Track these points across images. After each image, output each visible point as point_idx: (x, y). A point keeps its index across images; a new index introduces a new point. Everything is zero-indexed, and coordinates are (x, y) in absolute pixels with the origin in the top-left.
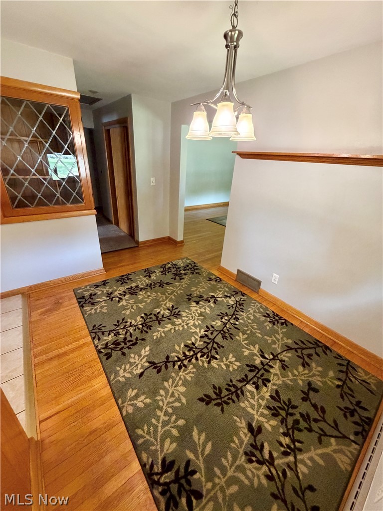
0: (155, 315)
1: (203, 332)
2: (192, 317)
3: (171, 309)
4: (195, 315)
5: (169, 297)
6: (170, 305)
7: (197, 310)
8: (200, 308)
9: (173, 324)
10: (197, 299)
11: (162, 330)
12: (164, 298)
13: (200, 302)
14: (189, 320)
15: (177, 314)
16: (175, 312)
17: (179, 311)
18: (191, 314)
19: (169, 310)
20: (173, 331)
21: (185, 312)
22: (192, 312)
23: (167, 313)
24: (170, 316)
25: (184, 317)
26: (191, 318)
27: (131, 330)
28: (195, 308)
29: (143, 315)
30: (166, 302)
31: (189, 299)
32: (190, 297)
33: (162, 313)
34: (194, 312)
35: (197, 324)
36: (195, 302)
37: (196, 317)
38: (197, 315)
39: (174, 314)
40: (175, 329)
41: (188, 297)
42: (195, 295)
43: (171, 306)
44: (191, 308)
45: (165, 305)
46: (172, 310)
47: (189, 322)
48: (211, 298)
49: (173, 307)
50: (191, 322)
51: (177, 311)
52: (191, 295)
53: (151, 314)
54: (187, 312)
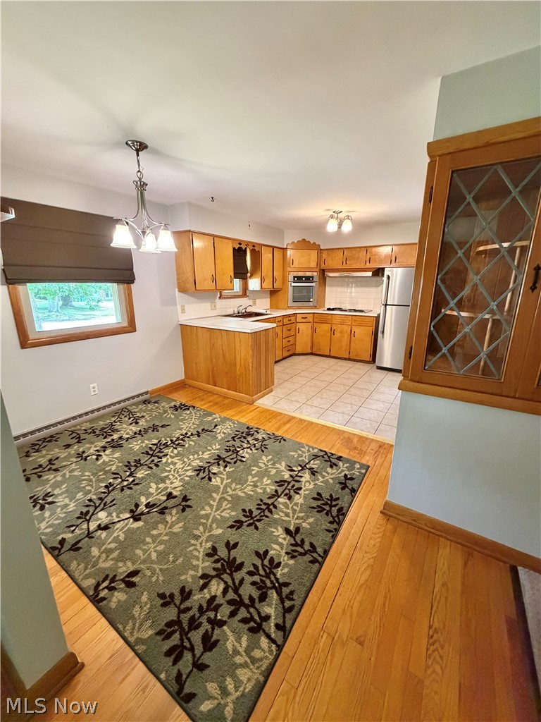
0: (229, 463)
1: (164, 460)
2: (178, 472)
3: (211, 475)
4: (174, 476)
5: (223, 493)
6: (216, 481)
7: (172, 483)
8: (167, 488)
9: (201, 459)
10: (171, 502)
11: (213, 451)
12: (229, 489)
13: (165, 498)
14: (182, 468)
15: (200, 470)
16: (204, 472)
17: (198, 475)
18: (180, 476)
19: (214, 474)
20: (200, 453)
21: (189, 476)
22: (179, 478)
23: (214, 469)
24: (209, 467)
25: (190, 469)
26: (180, 470)
27: (245, 445)
28: (173, 486)
29: (244, 459)
30: (224, 484)
31: (185, 499)
32: (184, 503)
33: (222, 468)
34: (176, 478)
35: (171, 466)
36: (176, 497)
37: (172, 472)
38: (171, 477)
39: (205, 469)
40: (199, 455)
41: (188, 503)
42: (174, 511)
43: (213, 480)
44: (181, 484)
45: (222, 480)
46: (209, 474)
47: (181, 466)
48: (142, 514)
49: (210, 479)
50: (179, 465)
51: (202, 475)
52: (183, 510)
53: (235, 462)
54: (187, 476)
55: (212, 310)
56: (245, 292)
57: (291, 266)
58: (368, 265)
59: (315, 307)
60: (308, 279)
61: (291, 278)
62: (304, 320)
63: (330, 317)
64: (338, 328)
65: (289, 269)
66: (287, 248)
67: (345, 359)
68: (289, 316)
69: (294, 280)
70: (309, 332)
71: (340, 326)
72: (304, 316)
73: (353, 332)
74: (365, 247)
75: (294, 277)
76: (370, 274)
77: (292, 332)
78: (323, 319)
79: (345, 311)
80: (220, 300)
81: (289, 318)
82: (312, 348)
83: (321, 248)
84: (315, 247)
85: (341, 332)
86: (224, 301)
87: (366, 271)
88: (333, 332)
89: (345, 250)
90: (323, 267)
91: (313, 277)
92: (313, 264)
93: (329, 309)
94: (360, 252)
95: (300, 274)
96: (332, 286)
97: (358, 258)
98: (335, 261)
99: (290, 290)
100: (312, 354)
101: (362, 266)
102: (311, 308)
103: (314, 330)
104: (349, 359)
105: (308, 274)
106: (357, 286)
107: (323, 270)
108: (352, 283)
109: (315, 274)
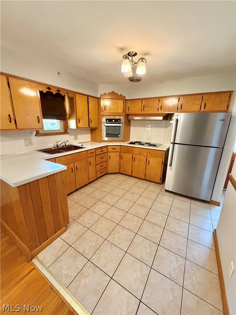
55: (27, 145)
56: (66, 130)
57: (104, 111)
58: (160, 112)
59: (122, 141)
60: (117, 121)
61: (104, 120)
62: (114, 150)
63: (131, 149)
64: (137, 157)
65: (102, 113)
66: (100, 98)
67: (142, 179)
68: (101, 148)
69: (106, 121)
70: (117, 158)
71: (138, 156)
72: (114, 147)
73: (148, 161)
74: (158, 98)
75: (106, 119)
76: (161, 118)
77: (104, 159)
78: (127, 150)
79: (143, 144)
80: (37, 137)
81: (102, 150)
82: (119, 169)
83: (126, 99)
84: (122, 97)
85: (139, 160)
86: (41, 138)
87: (158, 116)
88: (134, 159)
89: (143, 100)
90: (128, 112)
91: (120, 120)
92: (120, 110)
93: (131, 143)
94: (154, 101)
95: (111, 117)
96: (134, 126)
97: (152, 106)
98: (136, 108)
99: (104, 128)
100: (119, 173)
101: (156, 112)
102: (119, 141)
103: (121, 157)
104: (145, 180)
105: (117, 117)
106: (151, 127)
107: (128, 115)
108: (149, 124)
109: (122, 117)
